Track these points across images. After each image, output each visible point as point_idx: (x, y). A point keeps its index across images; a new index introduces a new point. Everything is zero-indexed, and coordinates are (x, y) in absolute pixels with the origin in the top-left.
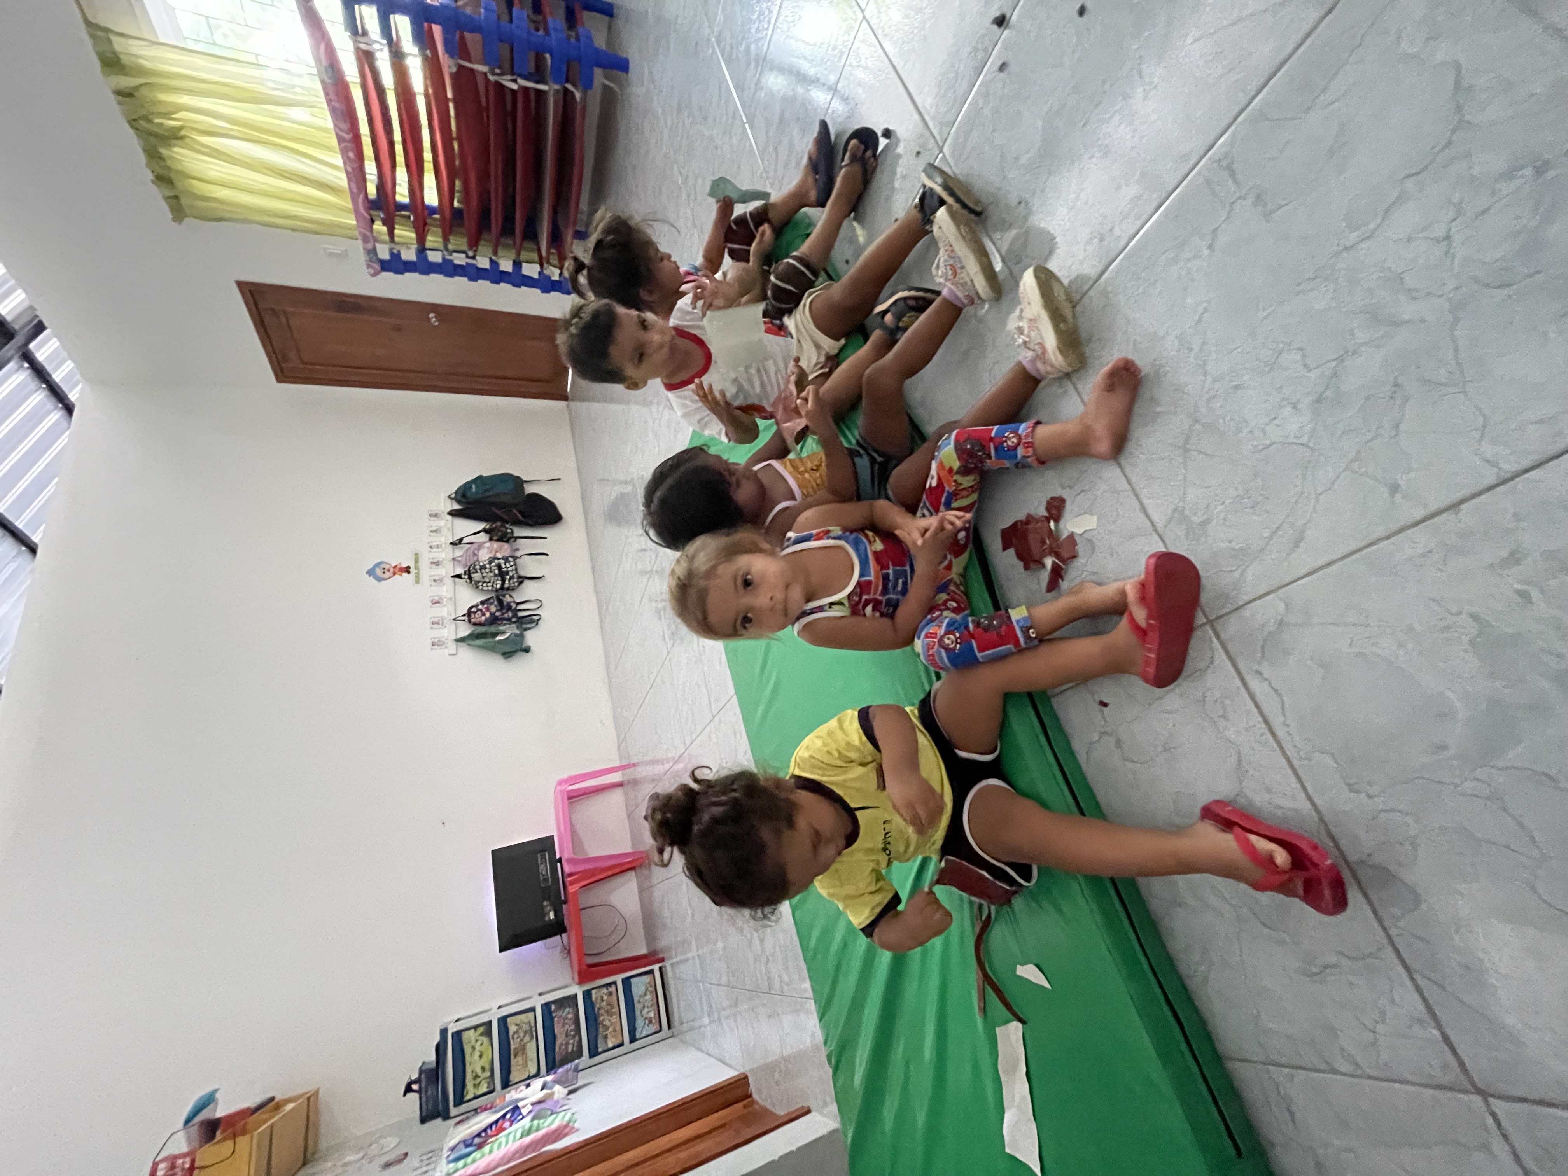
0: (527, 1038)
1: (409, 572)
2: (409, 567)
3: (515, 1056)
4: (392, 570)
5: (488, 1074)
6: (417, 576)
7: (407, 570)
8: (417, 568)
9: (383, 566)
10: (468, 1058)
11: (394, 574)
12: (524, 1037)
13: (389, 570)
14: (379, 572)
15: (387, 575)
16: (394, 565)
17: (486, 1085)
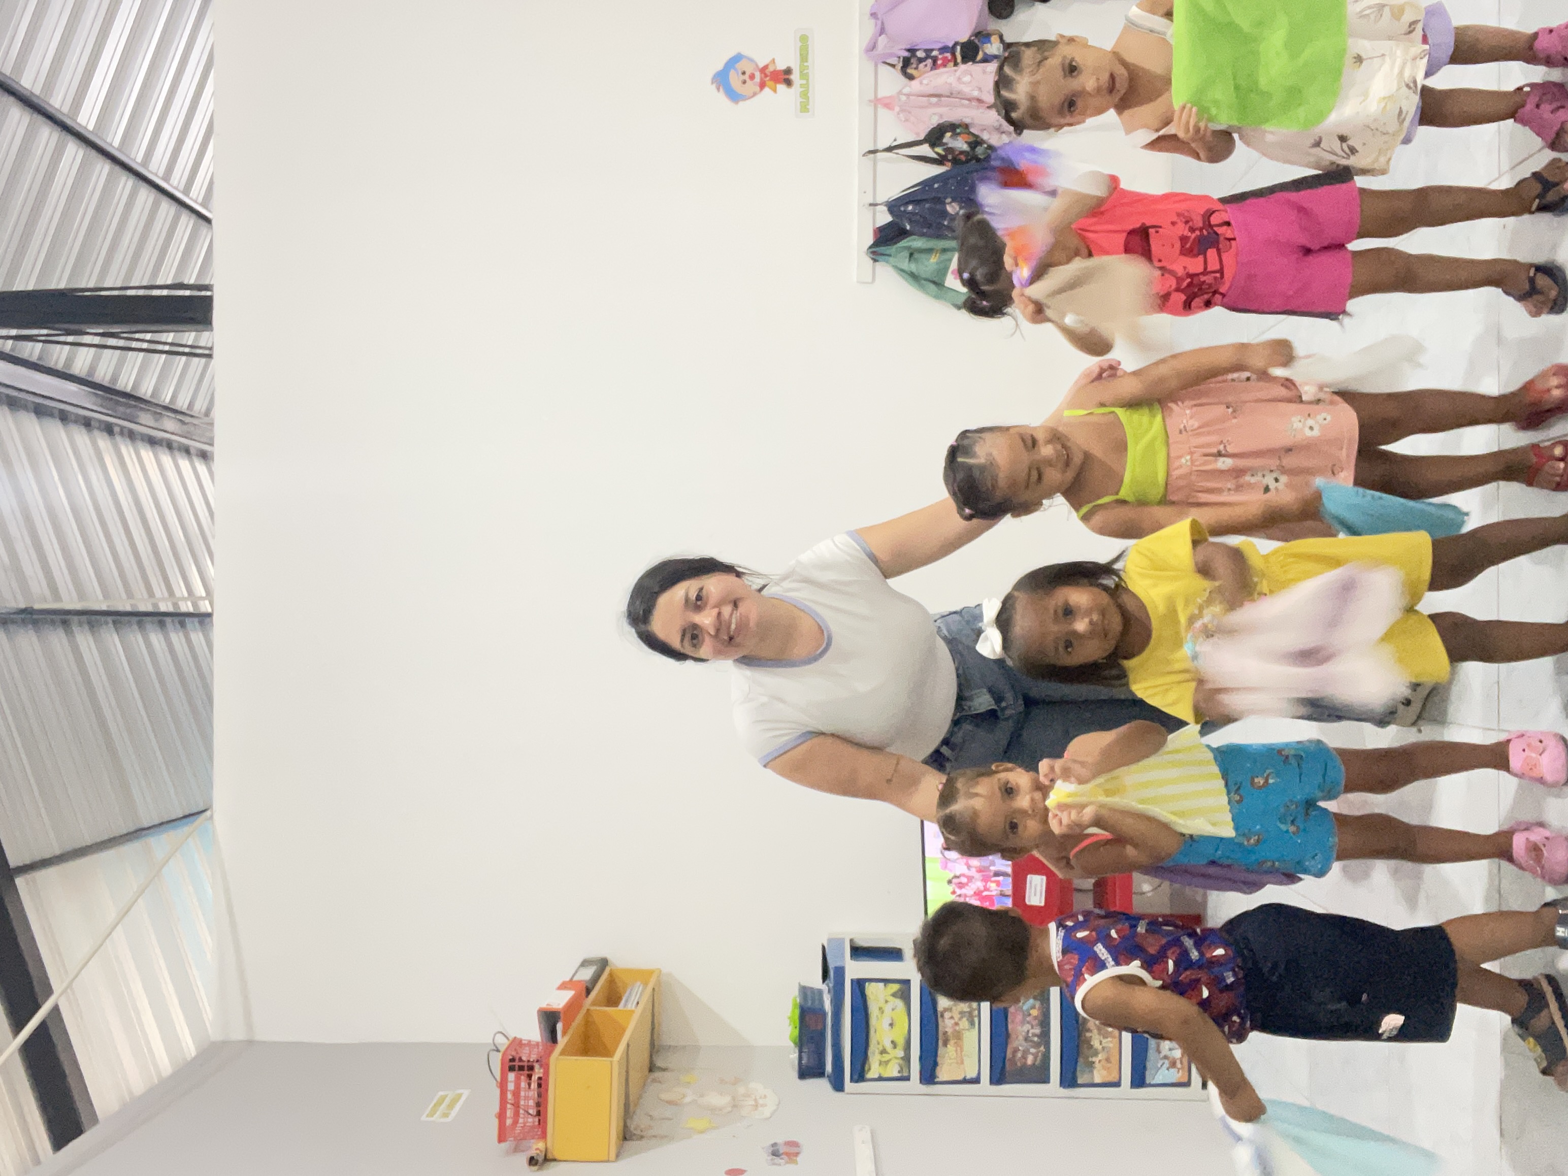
0: (964, 1023)
1: (789, 83)
2: (788, 71)
3: (945, 1044)
4: (758, 76)
5: (901, 1054)
6: (805, 95)
7: (785, 77)
8: (804, 75)
9: (741, 66)
10: (873, 1021)
11: (762, 86)
12: (960, 1019)
13: (752, 77)
14: (735, 80)
15: (752, 86)
16: (761, 65)
17: (897, 1068)
